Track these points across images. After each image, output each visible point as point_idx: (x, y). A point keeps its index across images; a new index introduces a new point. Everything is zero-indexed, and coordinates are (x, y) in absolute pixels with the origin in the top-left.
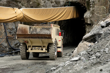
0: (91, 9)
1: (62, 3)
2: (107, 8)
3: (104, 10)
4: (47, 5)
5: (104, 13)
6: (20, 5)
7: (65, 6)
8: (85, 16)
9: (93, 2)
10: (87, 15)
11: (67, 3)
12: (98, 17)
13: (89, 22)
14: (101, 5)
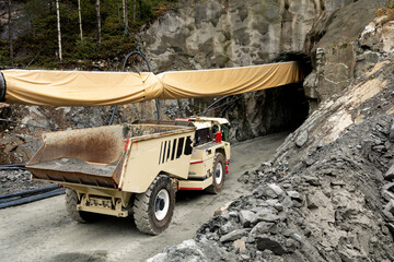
0: (318, 68)
1: (271, 56)
2: (350, 68)
3: (343, 71)
4: (244, 60)
5: (344, 79)
6: (192, 61)
7: (277, 60)
8: (305, 83)
9: (323, 54)
10: (310, 80)
11: (282, 55)
12: (331, 85)
13: (312, 96)
14: (338, 60)
